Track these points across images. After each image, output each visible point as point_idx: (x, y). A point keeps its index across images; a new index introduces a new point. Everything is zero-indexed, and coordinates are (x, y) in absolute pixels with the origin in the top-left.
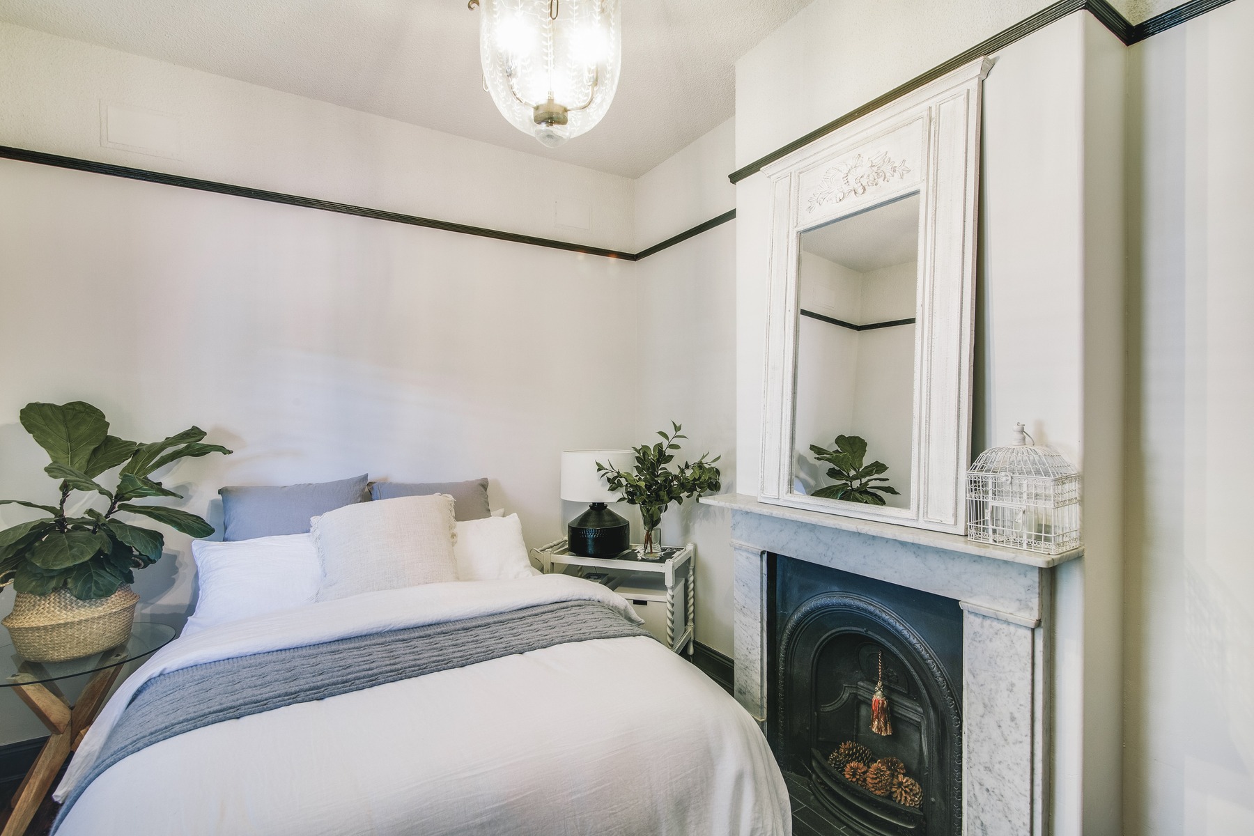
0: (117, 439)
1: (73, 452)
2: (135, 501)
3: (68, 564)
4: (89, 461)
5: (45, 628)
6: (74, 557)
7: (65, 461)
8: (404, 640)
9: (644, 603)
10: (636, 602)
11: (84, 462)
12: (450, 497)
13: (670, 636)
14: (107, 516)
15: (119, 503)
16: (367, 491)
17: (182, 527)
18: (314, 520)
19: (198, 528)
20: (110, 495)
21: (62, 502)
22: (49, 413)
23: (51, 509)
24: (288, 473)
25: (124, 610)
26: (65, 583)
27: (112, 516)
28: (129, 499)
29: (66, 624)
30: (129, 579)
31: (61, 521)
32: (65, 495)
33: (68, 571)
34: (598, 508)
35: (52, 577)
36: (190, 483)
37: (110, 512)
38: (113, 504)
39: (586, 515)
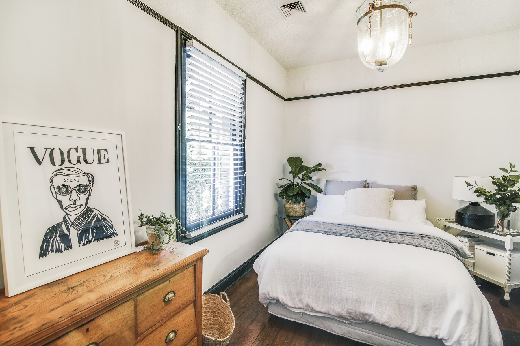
0: (304, 166)
1: (296, 168)
2: (306, 182)
3: (293, 194)
4: (298, 171)
5: (289, 208)
6: (294, 193)
7: (294, 170)
8: (357, 229)
9: (494, 255)
10: (488, 253)
11: (297, 171)
12: (393, 190)
13: (507, 275)
14: (301, 185)
15: (303, 181)
16: (366, 185)
17: (315, 189)
18: (346, 192)
19: (319, 190)
20: (301, 179)
21: (293, 180)
22: (292, 159)
23: (291, 181)
24: (344, 178)
25: (303, 207)
26: (292, 198)
27: (302, 185)
28: (305, 181)
29: (292, 208)
30: (304, 200)
31: (293, 184)
32: (294, 178)
33: (293, 196)
34: (475, 204)
35: (290, 197)
36: (320, 178)
37: (301, 184)
38: (302, 182)
39: (467, 207)
